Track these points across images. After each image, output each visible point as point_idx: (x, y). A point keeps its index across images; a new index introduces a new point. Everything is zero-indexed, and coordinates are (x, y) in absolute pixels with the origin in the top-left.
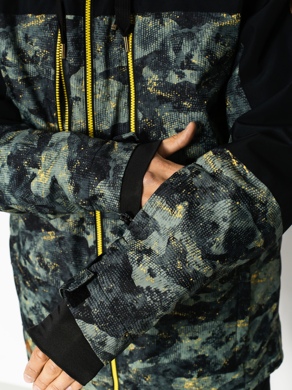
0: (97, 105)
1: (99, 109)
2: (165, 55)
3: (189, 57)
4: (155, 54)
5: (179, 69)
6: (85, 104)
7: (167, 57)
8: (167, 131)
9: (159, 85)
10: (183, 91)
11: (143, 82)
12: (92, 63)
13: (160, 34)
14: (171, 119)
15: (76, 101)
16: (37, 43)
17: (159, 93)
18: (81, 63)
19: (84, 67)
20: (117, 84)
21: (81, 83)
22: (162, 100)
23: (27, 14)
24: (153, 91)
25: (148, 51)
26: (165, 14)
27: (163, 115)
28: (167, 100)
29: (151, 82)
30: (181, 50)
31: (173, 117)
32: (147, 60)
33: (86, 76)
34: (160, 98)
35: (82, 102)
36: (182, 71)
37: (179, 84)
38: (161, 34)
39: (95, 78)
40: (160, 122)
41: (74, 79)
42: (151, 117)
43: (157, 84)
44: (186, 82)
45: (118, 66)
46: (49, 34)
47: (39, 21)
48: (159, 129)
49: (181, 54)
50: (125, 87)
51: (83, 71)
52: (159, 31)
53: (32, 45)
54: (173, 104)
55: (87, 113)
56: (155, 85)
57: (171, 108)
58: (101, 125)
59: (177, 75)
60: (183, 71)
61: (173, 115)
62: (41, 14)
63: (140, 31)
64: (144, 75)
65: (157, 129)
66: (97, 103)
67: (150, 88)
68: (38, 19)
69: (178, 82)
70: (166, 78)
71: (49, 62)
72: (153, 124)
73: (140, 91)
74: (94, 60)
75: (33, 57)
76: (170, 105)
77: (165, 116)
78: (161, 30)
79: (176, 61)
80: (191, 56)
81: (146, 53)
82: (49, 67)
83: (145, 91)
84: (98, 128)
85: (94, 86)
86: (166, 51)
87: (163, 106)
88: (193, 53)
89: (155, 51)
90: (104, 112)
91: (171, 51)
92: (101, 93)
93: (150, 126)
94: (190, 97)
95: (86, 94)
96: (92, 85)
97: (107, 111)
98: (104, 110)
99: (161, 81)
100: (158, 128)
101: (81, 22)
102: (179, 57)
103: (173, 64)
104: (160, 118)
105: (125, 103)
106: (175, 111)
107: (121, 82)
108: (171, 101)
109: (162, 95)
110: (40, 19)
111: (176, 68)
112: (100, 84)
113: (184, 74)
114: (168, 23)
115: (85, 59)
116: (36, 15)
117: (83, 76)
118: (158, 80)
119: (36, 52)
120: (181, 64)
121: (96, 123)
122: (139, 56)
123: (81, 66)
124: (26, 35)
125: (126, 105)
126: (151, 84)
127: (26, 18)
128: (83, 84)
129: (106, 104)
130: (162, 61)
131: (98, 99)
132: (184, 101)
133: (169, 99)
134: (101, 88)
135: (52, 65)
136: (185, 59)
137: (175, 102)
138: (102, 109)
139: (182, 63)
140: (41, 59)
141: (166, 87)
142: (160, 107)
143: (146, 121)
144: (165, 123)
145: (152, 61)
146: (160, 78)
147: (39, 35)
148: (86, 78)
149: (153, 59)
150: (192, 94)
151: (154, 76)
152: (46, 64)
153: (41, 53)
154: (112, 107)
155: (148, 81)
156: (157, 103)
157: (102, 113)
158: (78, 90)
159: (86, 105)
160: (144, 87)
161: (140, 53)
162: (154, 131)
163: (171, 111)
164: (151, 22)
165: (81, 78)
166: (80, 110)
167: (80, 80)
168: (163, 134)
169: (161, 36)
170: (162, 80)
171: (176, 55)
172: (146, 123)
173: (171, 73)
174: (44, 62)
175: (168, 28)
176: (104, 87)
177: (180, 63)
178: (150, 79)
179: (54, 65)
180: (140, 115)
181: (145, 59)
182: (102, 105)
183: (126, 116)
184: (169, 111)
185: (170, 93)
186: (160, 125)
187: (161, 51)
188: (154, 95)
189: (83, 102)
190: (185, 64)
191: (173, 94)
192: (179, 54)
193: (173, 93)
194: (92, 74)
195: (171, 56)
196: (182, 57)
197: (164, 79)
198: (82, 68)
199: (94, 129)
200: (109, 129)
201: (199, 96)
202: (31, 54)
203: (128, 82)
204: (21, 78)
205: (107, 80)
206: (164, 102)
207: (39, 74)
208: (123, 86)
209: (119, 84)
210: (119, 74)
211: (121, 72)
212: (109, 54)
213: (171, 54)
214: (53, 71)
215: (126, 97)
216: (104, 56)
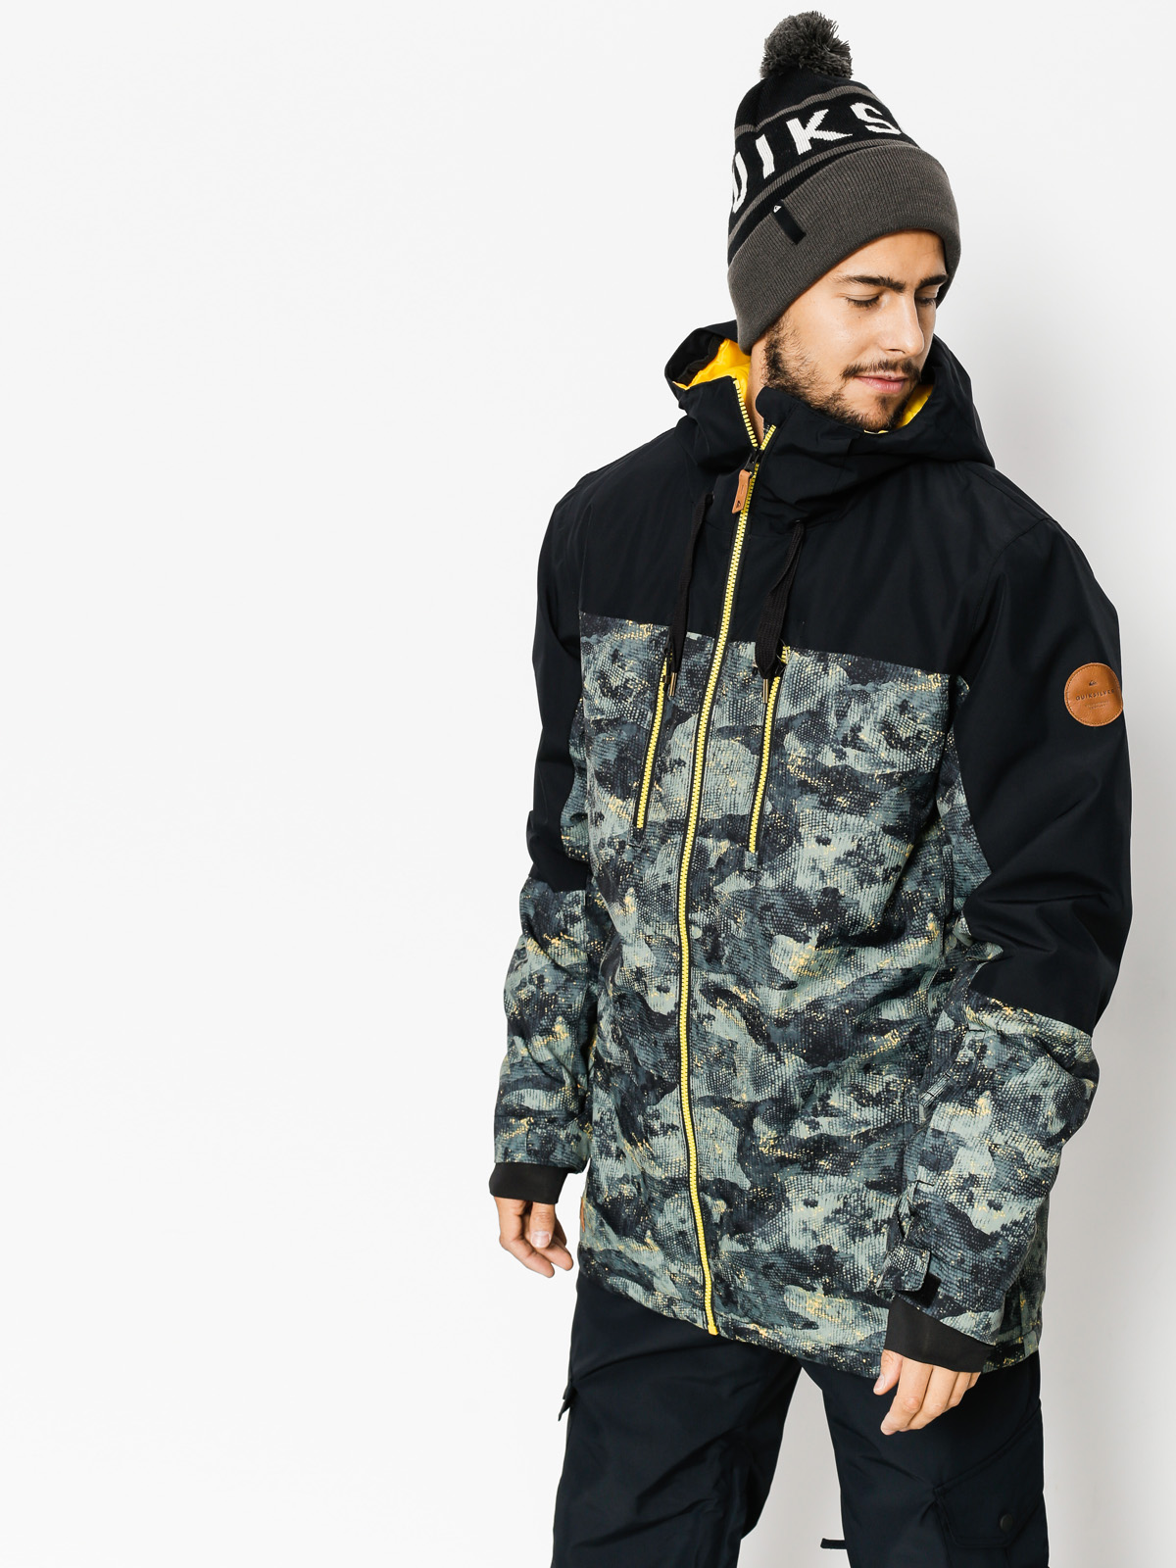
0: (708, 778)
1: (709, 785)
2: (823, 720)
3: (856, 729)
4: (808, 715)
5: (839, 744)
6: (691, 774)
7: (825, 723)
8: (803, 839)
9: (805, 764)
10: (840, 781)
11: (784, 755)
12: (711, 712)
13: (821, 687)
14: (812, 820)
15: (681, 767)
16: (635, 667)
17: (803, 776)
18: (695, 709)
19: (698, 715)
20: (745, 752)
21: (689, 739)
22: (803, 787)
23: (626, 619)
24: (795, 773)
25: (798, 709)
26: (830, 656)
27: (802, 812)
28: (813, 790)
29: (794, 757)
30: (846, 716)
31: (817, 818)
32: (794, 722)
33: (698, 729)
34: (803, 784)
35: (688, 769)
37: (835, 768)
39: (710, 735)
40: (796, 822)
41: (681, 732)
42: (784, 811)
43: (802, 762)
44: (846, 766)
45: (751, 724)
46: (652, 657)
47: (643, 633)
48: (792, 833)
49: (845, 724)
50: (754, 758)
51: (697, 720)
52: (820, 681)
53: (623, 669)
54: (820, 798)
55: (692, 787)
56: (800, 764)
57: (817, 802)
58: (707, 810)
59: (834, 754)
60: (844, 749)
61: (818, 815)
62: (647, 623)
63: (792, 676)
64: (786, 746)
66: (708, 774)
67: (791, 767)
69: (835, 765)
70: (818, 755)
71: (646, 700)
72: (785, 823)
73: (776, 769)
74: (713, 706)
75: (617, 688)
76: (814, 797)
77: (804, 814)
78: (823, 680)
79: (837, 733)
80: (860, 729)
81: (795, 712)
82: (645, 707)
83: (783, 770)
84: (703, 814)
85: (708, 747)
86: (825, 714)
87: (806, 798)
88: (862, 725)
89: (808, 712)
90: (715, 791)
91: (833, 715)
92: (716, 759)
93: (780, 826)
94: (849, 790)
95: (695, 758)
96: (706, 745)
97: (719, 791)
98: (716, 787)
99: (809, 759)
100: (790, 831)
101: (709, 646)
102: (842, 727)
103: (831, 737)
104: (797, 816)
105: (750, 784)
106: (822, 809)
107: (751, 749)
108: (819, 792)
109: (807, 780)
110: (644, 631)
111: (835, 743)
112: (715, 746)
113: (845, 754)
114: (835, 672)
115: (702, 704)
116: (640, 624)
117: (695, 729)
118: (804, 756)
119: (627, 681)
120: (843, 738)
121: (701, 805)
122: (784, 714)
123: (695, 713)
124: (616, 650)
125: (751, 787)
126: (793, 760)
127: (621, 626)
128: (693, 742)
129: (719, 779)
130: (817, 729)
131: (710, 768)
132: (839, 796)
133: (816, 787)
134: (716, 751)
135: (650, 705)
136: (850, 731)
137: (825, 795)
138: (713, 785)
139: (845, 737)
140: (634, 693)
141: (816, 770)
142: (801, 798)
143: (776, 817)
144: (803, 825)
145: (801, 726)
146: (809, 753)
147: (639, 656)
148: (697, 733)
149: (804, 723)
150: (853, 787)
151: (800, 748)
152: (641, 703)
153: (637, 684)
154: (729, 786)
155: (790, 755)
156: (797, 791)
157: (712, 792)
158: (683, 749)
159: (693, 775)
160: (784, 764)
161: (786, 710)
162: (784, 835)
163: (815, 807)
164: (810, 665)
165: (691, 730)
166: (685, 782)
167: (688, 735)
168: (796, 842)
170: (810, 757)
171: (838, 723)
172: (776, 820)
173: (827, 748)
174: (639, 699)
175: (833, 679)
176: (720, 752)
177: (842, 735)
178: (794, 752)
179: (653, 707)
180: (769, 807)
181: (792, 721)
182: (714, 779)
183: (749, 804)
184: (813, 806)
185: (819, 779)
186: (795, 828)
187: (817, 712)
188: (796, 778)
190: (849, 739)
191: (824, 783)
192: (842, 721)
193: (824, 781)
194: (708, 728)
195: (831, 722)
197: (814, 757)
198: (694, 717)
199: (698, 816)
200: (720, 820)
201: (863, 791)
202: (615, 682)
203: (761, 755)
204: (593, 718)
205: (727, 741)
206: (807, 791)
207: (622, 716)
208: (753, 756)
209: (748, 753)
210: (751, 736)
211: (753, 734)
212: (737, 702)
213: (832, 719)
214: (650, 715)
215: (753, 775)
216: (728, 704)
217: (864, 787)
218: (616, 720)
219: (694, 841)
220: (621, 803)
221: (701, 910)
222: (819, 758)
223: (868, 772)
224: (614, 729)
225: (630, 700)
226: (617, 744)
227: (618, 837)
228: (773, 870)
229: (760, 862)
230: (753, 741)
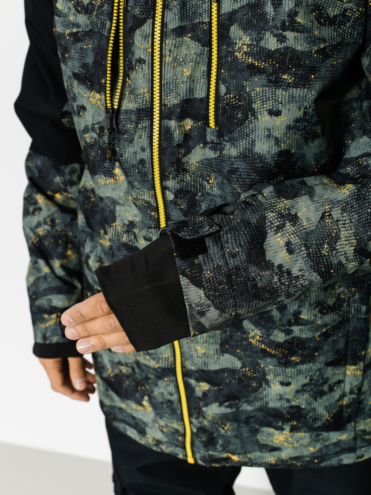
0: (166, 70)
1: (168, 77)
2: (261, 10)
3: (293, 14)
4: (248, 8)
5: (278, 30)
6: (150, 69)
7: (263, 13)
8: (257, 113)
9: (251, 50)
10: (283, 60)
11: (229, 44)
12: (163, 16)
14: (263, 96)
15: (140, 64)
17: (250, 60)
18: (148, 15)
19: (152, 20)
20: (194, 45)
21: (147, 41)
22: (253, 70)
24: (243, 58)
25: (239, 4)
27: (254, 90)
28: (260, 71)
29: (240, 45)
30: (282, 4)
31: (267, 94)
32: (237, 15)
33: (153, 31)
34: (251, 67)
35: (147, 65)
36: (282, 34)
37: (277, 50)
39: (166, 36)
40: (249, 99)
41: (138, 35)
42: (237, 92)
43: (247, 48)
44: (288, 48)
45: (198, 21)
48: (246, 109)
49: (282, 11)
50: (204, 50)
51: (151, 25)
54: (268, 77)
55: (152, 81)
56: (246, 50)
57: (265, 81)
58: (169, 98)
59: (275, 39)
60: (284, 33)
61: (267, 92)
64: (232, 36)
65: (244, 109)
66: (166, 68)
67: (238, 53)
69: (276, 48)
70: (261, 41)
71: (105, 12)
72: (240, 101)
73: (225, 56)
74: (166, 11)
75: (87, 4)
76: (264, 77)
77: (255, 92)
79: (275, 20)
80: (296, 14)
81: (236, 6)
82: (105, 18)
83: (231, 57)
84: (166, 101)
85: (164, 45)
86: (263, 4)
87: (254, 79)
88: (297, 10)
89: (248, 5)
90: (174, 81)
91: (269, 5)
92: (172, 55)
93: (235, 104)
94: (292, 68)
95: (153, 56)
96: (161, 44)
97: (177, 80)
98: (175, 78)
99: (253, 45)
100: (245, 107)
102: (279, 14)
103: (270, 24)
104: (249, 94)
105: (204, 72)
106: (271, 86)
107: (200, 43)
108: (266, 72)
109: (255, 64)
111: (274, 29)
112: (170, 44)
113: (285, 37)
115: (154, 10)
117: (151, 32)
118: (249, 43)
120: (281, 23)
121: (163, 94)
122: (226, 9)
123: (148, 19)
125: (205, 74)
126: (239, 48)
128: (150, 43)
129: (177, 71)
130: (256, 18)
131: (168, 64)
132: (284, 74)
133: (264, 69)
134: (173, 49)
135: (108, 16)
136: (287, 17)
137: (272, 74)
138: (172, 76)
139: (283, 23)
140: (96, 8)
141: (260, 54)
142: (250, 79)
143: (230, 97)
144: (255, 102)
145: (243, 18)
146: (253, 40)
148: (153, 35)
149: (245, 15)
150: (295, 65)
151: (245, 37)
152: (101, 15)
154: (185, 75)
155: (236, 43)
156: (246, 73)
157: (171, 82)
158: (142, 49)
159: (153, 70)
160: (230, 52)
161: (228, 5)
162: (240, 111)
163: (265, 86)
165: (148, 33)
166: (144, 76)
167: (146, 37)
168: (252, 116)
170: (254, 43)
171: (275, 11)
172: (230, 99)
173: (268, 35)
174: (100, 12)
176: (176, 48)
177: (280, 22)
178: (239, 41)
179: (110, 17)
180: (223, 89)
181: (235, 14)
182: (172, 72)
183: (205, 88)
184: (262, 85)
185: (265, 61)
186: (249, 104)
187: (255, 4)
188: (243, 62)
189: (149, 66)
190: (287, 24)
191: (269, 64)
192: (279, 9)
193: (268, 62)
194: (162, 30)
195: (269, 11)
196: (283, 15)
197: (258, 43)
198: (150, 21)
199: (161, 103)
200: (178, 104)
201: (304, 67)
203: (209, 44)
204: (68, 32)
205: (181, 39)
206: (256, 73)
207: (93, 27)
208: (203, 48)
209: (197, 46)
210: (198, 32)
211: (201, 30)
212: (187, 5)
213: (269, 9)
214: (108, 24)
215: (205, 64)
216: (179, 7)
217: (304, 63)
219: (160, 124)
220: (99, 96)
221: (173, 178)
222: (262, 43)
223: (307, 50)
224: (90, 38)
225: (95, 13)
227: (97, 123)
228: (233, 141)
229: (220, 134)
230: (202, 36)
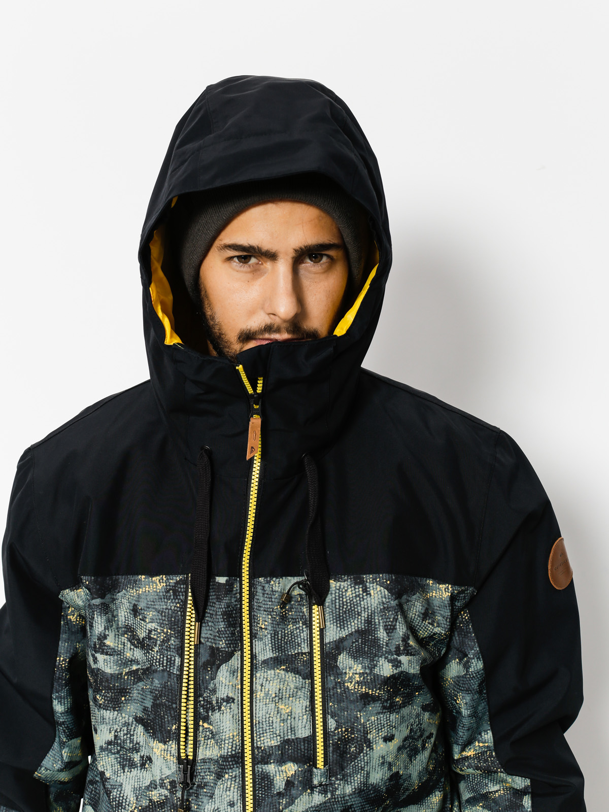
0: (258, 707)
1: (261, 715)
2: (372, 636)
3: (406, 638)
4: (357, 635)
5: (392, 655)
6: (240, 708)
7: (375, 639)
8: (372, 743)
9: (364, 679)
11: (338, 675)
12: (251, 646)
13: (364, 608)
14: (378, 724)
15: (227, 703)
16: (154, 618)
17: (364, 690)
18: (235, 647)
19: (239, 652)
20: (294, 678)
21: (235, 677)
22: (366, 699)
23: (138, 575)
24: (355, 688)
25: (346, 631)
26: (368, 578)
27: (368, 720)
28: (376, 700)
29: (351, 675)
30: (396, 629)
31: (382, 722)
32: (345, 643)
33: (242, 665)
34: (364, 696)
35: (236, 704)
36: (397, 658)
37: (393, 676)
38: (366, 607)
39: (256, 668)
40: (364, 730)
41: (225, 671)
42: (349, 724)
43: (360, 677)
44: (402, 672)
45: (296, 652)
46: (172, 605)
47: (157, 585)
48: (361, 741)
49: (396, 636)
50: (305, 683)
51: (239, 658)
52: (362, 603)
53: (145, 621)
54: (383, 704)
55: (242, 721)
56: (358, 679)
57: (380, 708)
58: (262, 739)
59: (390, 664)
60: (399, 658)
61: (382, 719)
62: (159, 575)
63: (333, 602)
64: (340, 665)
65: (358, 741)
66: (258, 704)
67: (349, 684)
68: (156, 583)
69: (392, 674)
70: (374, 668)
71: (171, 647)
72: (353, 734)
73: (333, 688)
74: (254, 641)
75: (143, 639)
76: (378, 705)
77: (370, 722)
78: (365, 601)
79: (389, 645)
81: (344, 634)
82: (172, 653)
83: (341, 688)
84: (259, 743)
85: (254, 679)
86: (374, 630)
87: (369, 708)
88: (409, 633)
89: (357, 631)
90: (267, 719)
91: (382, 631)
92: (263, 690)
93: (348, 737)
95: (242, 693)
96: (251, 678)
97: (271, 719)
98: (268, 716)
99: (366, 673)
100: (359, 739)
101: (236, 586)
102: (393, 639)
103: (384, 649)
104: (364, 726)
105: (306, 707)
106: (385, 712)
107: (300, 675)
108: (380, 700)
109: (368, 692)
110: (158, 583)
111: (389, 654)
112: (262, 677)
113: (400, 662)
114: (375, 592)
115: (242, 641)
116: (152, 577)
117: (239, 666)
118: (361, 671)
119: (150, 631)
120: (396, 648)
121: (255, 735)
122: (332, 638)
123: (236, 651)
124: (135, 605)
125: (308, 709)
126: (350, 678)
127: (135, 581)
128: (239, 678)
129: (270, 708)
130: (368, 645)
131: (260, 699)
132: (397, 697)
133: (378, 697)
134: (264, 682)
135: (177, 651)
136: (402, 641)
137: (386, 701)
138: (264, 714)
139: (398, 647)
140: (158, 642)
141: (375, 682)
142: (364, 709)
143: (342, 731)
144: (371, 732)
145: (352, 646)
146: (366, 668)
147: (157, 607)
148: (242, 669)
149: (355, 642)
151: (356, 666)
152: (167, 650)
153: (160, 633)
154: (283, 711)
155: (345, 673)
156: (360, 704)
157: (264, 720)
158: (230, 687)
159: (242, 708)
160: (339, 682)
161: (333, 634)
162: (353, 744)
163: (379, 713)
164: (350, 590)
165: (236, 668)
166: (233, 717)
167: (234, 672)
168: (367, 748)
169: (366, 610)
170: (367, 671)
171: (388, 636)
172: (342, 733)
173: (382, 661)
174: (164, 647)
175: (376, 599)
176: (268, 682)
177: (395, 646)
178: (349, 670)
179: (180, 652)
180: (332, 723)
181: (342, 642)
182: (264, 709)
183: (309, 726)
184: (377, 713)
185: (380, 689)
186: (364, 736)
187: (366, 630)
188: (356, 693)
189: (238, 704)
190: (402, 648)
191: (384, 691)
192: (393, 634)
193: (384, 689)
194: (252, 662)
195: (382, 637)
196: (398, 640)
197: (371, 671)
198: (238, 655)
199: (253, 747)
200: (278, 745)
202: (142, 634)
203: (311, 676)
204: (127, 670)
205: (272, 672)
206: (369, 702)
207: (152, 665)
208: (304, 681)
209: (297, 679)
210: (298, 663)
211: (301, 661)
212: (278, 634)
213: (382, 634)
214: (178, 660)
215: (307, 698)
216: (269, 636)
218: (148, 669)
219: (254, 770)
220: (163, 746)
222: (376, 671)
224: (148, 678)
225: (156, 649)
226: (151, 692)
227: (167, 777)
228: (345, 778)
229: (330, 773)
230: (302, 667)
